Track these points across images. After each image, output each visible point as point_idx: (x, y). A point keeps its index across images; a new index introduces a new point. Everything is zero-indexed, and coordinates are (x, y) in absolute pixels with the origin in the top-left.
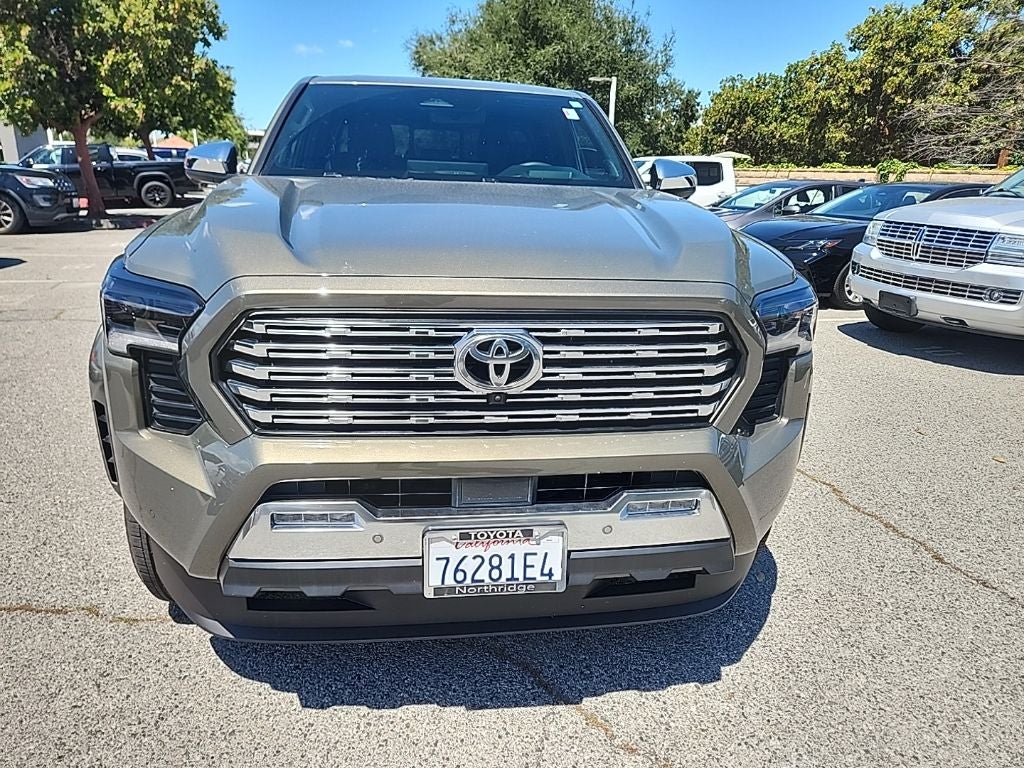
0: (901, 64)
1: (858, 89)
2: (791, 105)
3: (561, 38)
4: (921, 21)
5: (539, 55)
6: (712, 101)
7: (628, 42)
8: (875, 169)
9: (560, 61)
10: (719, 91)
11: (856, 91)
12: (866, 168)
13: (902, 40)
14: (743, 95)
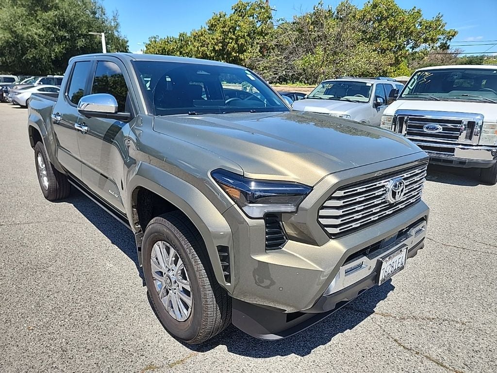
0: (232, 39)
1: (217, 48)
2: (184, 52)
3: (57, 8)
4: (236, 21)
5: (45, 15)
6: (146, 47)
7: (94, 13)
8: (241, 85)
9: (59, 20)
10: (149, 42)
11: (216, 49)
12: (237, 85)
13: (230, 28)
14: (163, 46)
